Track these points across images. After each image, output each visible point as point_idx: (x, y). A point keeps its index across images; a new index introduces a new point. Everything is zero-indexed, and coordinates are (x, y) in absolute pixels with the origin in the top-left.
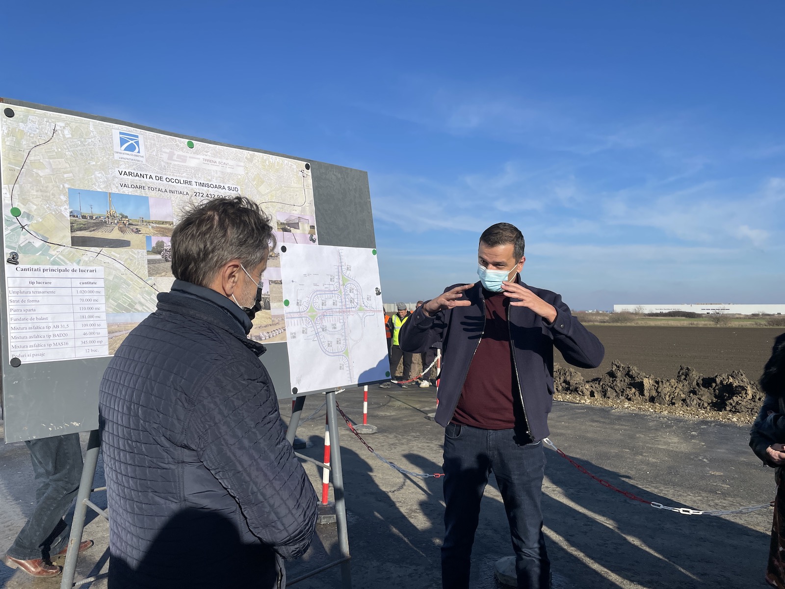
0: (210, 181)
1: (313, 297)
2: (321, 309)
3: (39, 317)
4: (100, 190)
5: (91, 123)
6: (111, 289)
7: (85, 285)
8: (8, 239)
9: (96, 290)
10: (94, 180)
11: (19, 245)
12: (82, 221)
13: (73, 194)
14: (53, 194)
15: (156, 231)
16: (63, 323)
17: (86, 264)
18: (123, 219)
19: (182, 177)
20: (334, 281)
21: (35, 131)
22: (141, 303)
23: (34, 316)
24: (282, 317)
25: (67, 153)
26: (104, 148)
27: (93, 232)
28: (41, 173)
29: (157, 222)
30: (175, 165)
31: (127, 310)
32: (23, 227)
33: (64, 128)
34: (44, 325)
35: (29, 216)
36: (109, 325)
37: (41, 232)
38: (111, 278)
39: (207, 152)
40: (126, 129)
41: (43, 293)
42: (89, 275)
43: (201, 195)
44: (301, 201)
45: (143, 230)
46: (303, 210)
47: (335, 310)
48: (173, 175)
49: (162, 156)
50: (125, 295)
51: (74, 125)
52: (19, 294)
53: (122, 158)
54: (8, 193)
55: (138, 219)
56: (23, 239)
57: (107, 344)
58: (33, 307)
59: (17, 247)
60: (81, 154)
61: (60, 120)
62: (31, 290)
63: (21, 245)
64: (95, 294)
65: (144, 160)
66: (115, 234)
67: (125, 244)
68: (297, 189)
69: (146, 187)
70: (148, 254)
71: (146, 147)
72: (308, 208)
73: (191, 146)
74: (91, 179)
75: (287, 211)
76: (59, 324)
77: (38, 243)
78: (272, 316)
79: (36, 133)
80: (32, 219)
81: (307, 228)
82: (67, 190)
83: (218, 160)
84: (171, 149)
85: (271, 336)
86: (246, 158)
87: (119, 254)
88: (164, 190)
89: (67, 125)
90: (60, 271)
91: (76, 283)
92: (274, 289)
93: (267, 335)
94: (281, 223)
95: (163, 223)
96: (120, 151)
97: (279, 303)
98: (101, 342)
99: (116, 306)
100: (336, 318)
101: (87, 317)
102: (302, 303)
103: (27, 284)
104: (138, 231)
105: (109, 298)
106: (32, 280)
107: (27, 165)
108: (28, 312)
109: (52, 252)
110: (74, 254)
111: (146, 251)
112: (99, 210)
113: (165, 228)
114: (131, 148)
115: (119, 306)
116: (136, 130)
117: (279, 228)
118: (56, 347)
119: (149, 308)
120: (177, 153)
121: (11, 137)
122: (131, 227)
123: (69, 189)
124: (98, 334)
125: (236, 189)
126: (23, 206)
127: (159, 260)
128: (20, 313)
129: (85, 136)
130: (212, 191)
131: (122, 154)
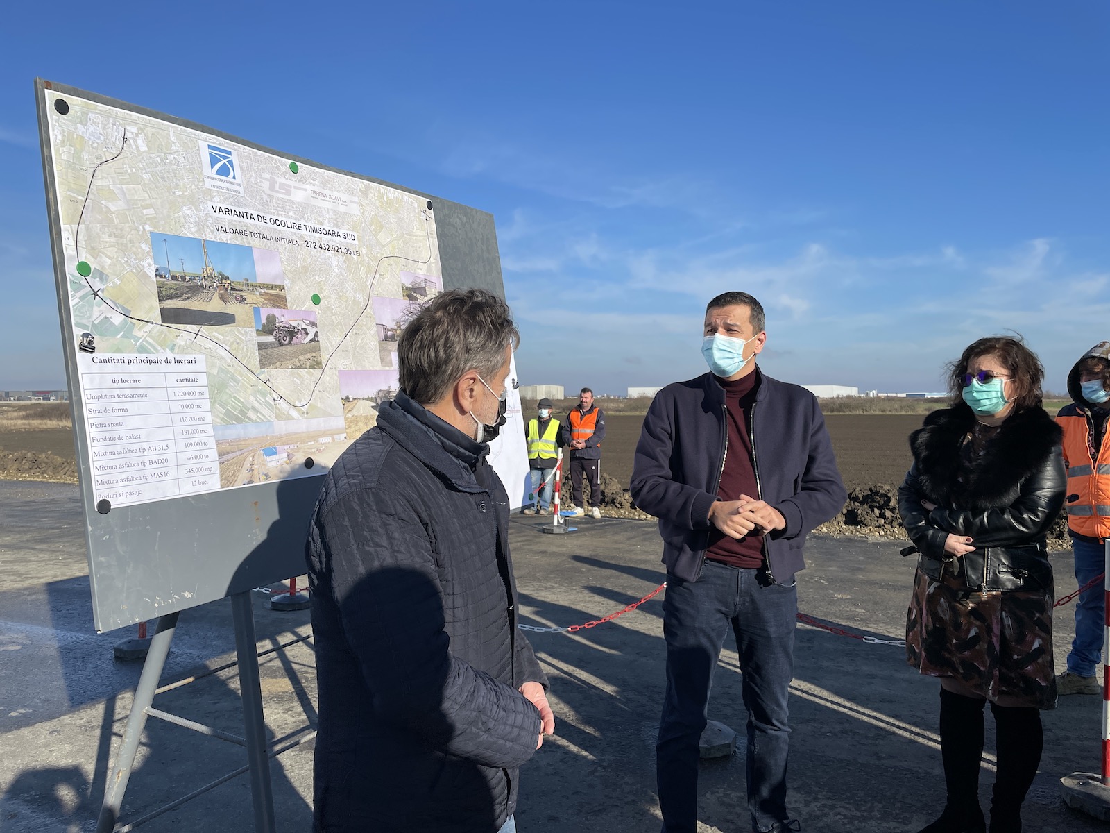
0: (322, 224)
3: (129, 434)
4: (192, 237)
5: (170, 128)
6: (217, 388)
7: (183, 384)
8: (77, 313)
9: (197, 390)
10: (182, 219)
11: (93, 322)
12: (172, 283)
13: (159, 240)
14: (131, 241)
15: (265, 299)
16: (161, 443)
17: (183, 350)
18: (223, 281)
19: (289, 217)
21: (99, 138)
22: (254, 409)
23: (123, 434)
25: (144, 176)
26: (190, 169)
27: (187, 301)
28: (113, 208)
29: (265, 286)
30: (278, 199)
31: (239, 420)
32: (95, 293)
33: (137, 135)
34: (137, 447)
35: (102, 276)
36: (219, 444)
37: (120, 302)
38: (215, 372)
39: (314, 180)
40: (215, 141)
41: (132, 396)
42: (187, 367)
43: (313, 245)
44: (425, 255)
45: (250, 298)
48: (278, 215)
49: (263, 185)
50: (235, 397)
51: (149, 131)
52: (101, 400)
53: (214, 186)
54: (71, 239)
55: (242, 281)
56: (98, 312)
57: (218, 471)
58: (120, 420)
59: (90, 324)
60: (163, 178)
61: (129, 122)
62: (116, 392)
63: (96, 322)
64: (197, 397)
65: (241, 190)
66: (214, 305)
67: (228, 319)
68: (421, 238)
69: (248, 232)
70: (258, 335)
72: (433, 265)
73: (294, 169)
74: (178, 218)
75: (412, 270)
76: (156, 444)
77: (118, 319)
79: (99, 141)
80: (107, 280)
82: (149, 235)
83: (327, 192)
84: (272, 174)
86: (360, 190)
87: (222, 335)
88: (269, 237)
89: (141, 130)
90: (150, 361)
91: (172, 380)
94: (408, 289)
95: (272, 287)
96: (211, 175)
98: (210, 469)
99: (225, 414)
101: (190, 432)
103: (109, 384)
104: (242, 300)
105: (215, 402)
106: (117, 377)
107: (93, 194)
108: (115, 428)
109: (137, 333)
110: (166, 335)
111: (255, 330)
112: (192, 268)
113: (275, 296)
114: (224, 171)
115: (228, 413)
116: (228, 143)
117: (405, 294)
118: (154, 479)
119: (265, 416)
120: (278, 180)
121: (68, 147)
122: (235, 293)
123: (151, 233)
124: (207, 457)
125: (352, 237)
126: (92, 260)
127: (271, 343)
128: (104, 429)
129: (165, 150)
130: (326, 239)
131: (214, 180)
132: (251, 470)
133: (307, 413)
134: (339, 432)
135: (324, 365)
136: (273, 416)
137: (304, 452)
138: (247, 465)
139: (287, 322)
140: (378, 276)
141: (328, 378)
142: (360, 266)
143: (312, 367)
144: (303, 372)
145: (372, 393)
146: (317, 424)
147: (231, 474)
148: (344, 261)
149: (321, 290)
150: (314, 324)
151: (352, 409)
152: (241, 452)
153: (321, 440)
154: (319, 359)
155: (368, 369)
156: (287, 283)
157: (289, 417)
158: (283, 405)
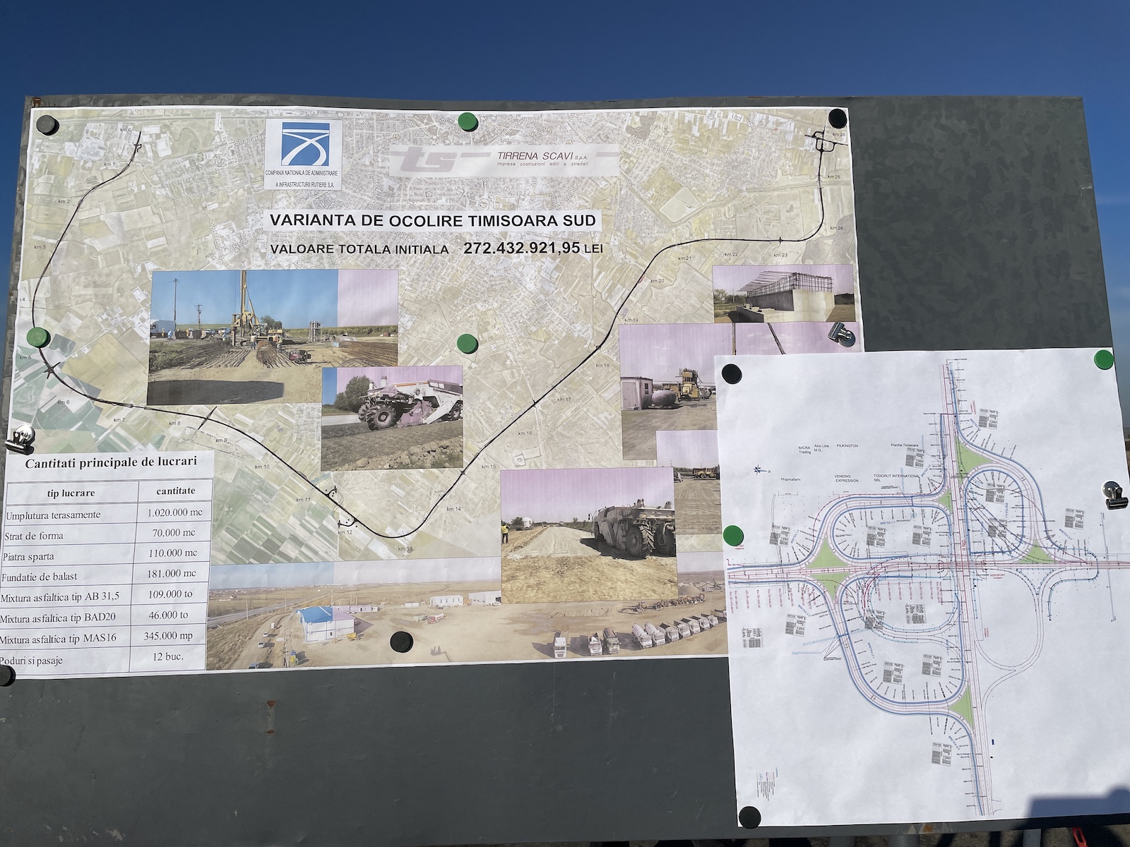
0: (513, 207)
1: (830, 519)
2: (863, 554)
3: (60, 572)
4: (223, 268)
5: (217, 114)
6: (228, 504)
7: (168, 497)
8: (19, 399)
9: (190, 507)
10: (211, 245)
11: (39, 410)
12: (177, 343)
13: (164, 283)
14: (119, 290)
15: (350, 353)
16: (108, 589)
17: (177, 445)
18: (270, 332)
19: (436, 208)
20: (920, 464)
21: (97, 154)
22: (295, 540)
23: (50, 571)
24: (715, 581)
25: (157, 192)
26: (240, 166)
27: (197, 369)
28: (99, 246)
29: (356, 330)
30: (420, 181)
31: (262, 558)
32: (50, 370)
33: (158, 136)
34: (69, 592)
35: (65, 344)
36: (213, 594)
37: (85, 378)
38: (229, 477)
39: (512, 133)
40: (298, 114)
41: (74, 516)
42: (180, 471)
43: (482, 248)
44: (805, 223)
45: (319, 353)
46: (813, 251)
47: (921, 560)
48: (412, 208)
49: (386, 164)
50: (260, 519)
51: (178, 127)
52: (24, 521)
53: (281, 185)
54: (27, 299)
55: (306, 326)
56: (48, 394)
57: (204, 641)
58: (50, 550)
59: (34, 413)
60: (190, 190)
61: (149, 121)
62: (49, 510)
63: (43, 411)
64: (190, 517)
65: (336, 181)
66: (249, 370)
67: (270, 391)
68: (795, 191)
69: (337, 247)
70: (324, 413)
71: (346, 147)
72: (830, 242)
73: (470, 126)
74: (205, 244)
75: (755, 260)
76: (100, 590)
77: (76, 403)
78: (679, 575)
79: (96, 159)
80: (72, 348)
81: (824, 303)
82: (150, 276)
83: (541, 149)
84: (415, 142)
85: (675, 636)
86: (629, 129)
87: (253, 417)
88: (380, 249)
89: (166, 128)
90: (116, 464)
91: (149, 492)
92: (691, 495)
93: (660, 633)
94: (730, 299)
95: (370, 331)
96: (281, 169)
97: (708, 537)
98: (189, 636)
99: (237, 547)
100: (926, 587)
101: (163, 573)
102: (790, 537)
103: (43, 497)
104: (304, 358)
105: (220, 526)
106: (55, 488)
107: (74, 233)
108: (38, 562)
109: (104, 422)
110: (150, 423)
111: (319, 406)
112: (214, 316)
113: (374, 345)
114: (308, 157)
115: (242, 546)
116: (325, 112)
117: (721, 312)
118: (89, 644)
119: (316, 553)
120: (428, 150)
121: (46, 175)
122: (290, 349)
123: (154, 273)
124: (182, 616)
125: (588, 220)
126: (54, 323)
127: (352, 426)
128: (21, 563)
129: (201, 148)
130: (515, 234)
131: (285, 175)
132: (269, 645)
133: (410, 550)
134: (482, 587)
135: (466, 461)
136: (335, 553)
137: (393, 620)
138: (261, 634)
139: (392, 389)
140: (645, 283)
141: (473, 485)
142: (596, 271)
143: (438, 465)
144: (415, 474)
145: (587, 509)
146: (431, 569)
147: (227, 648)
148: (557, 268)
149: (483, 327)
150: (456, 389)
151: (526, 544)
152: (256, 611)
153: (437, 600)
154: (459, 449)
155: (583, 466)
156: (405, 322)
157: (368, 556)
158: (357, 533)
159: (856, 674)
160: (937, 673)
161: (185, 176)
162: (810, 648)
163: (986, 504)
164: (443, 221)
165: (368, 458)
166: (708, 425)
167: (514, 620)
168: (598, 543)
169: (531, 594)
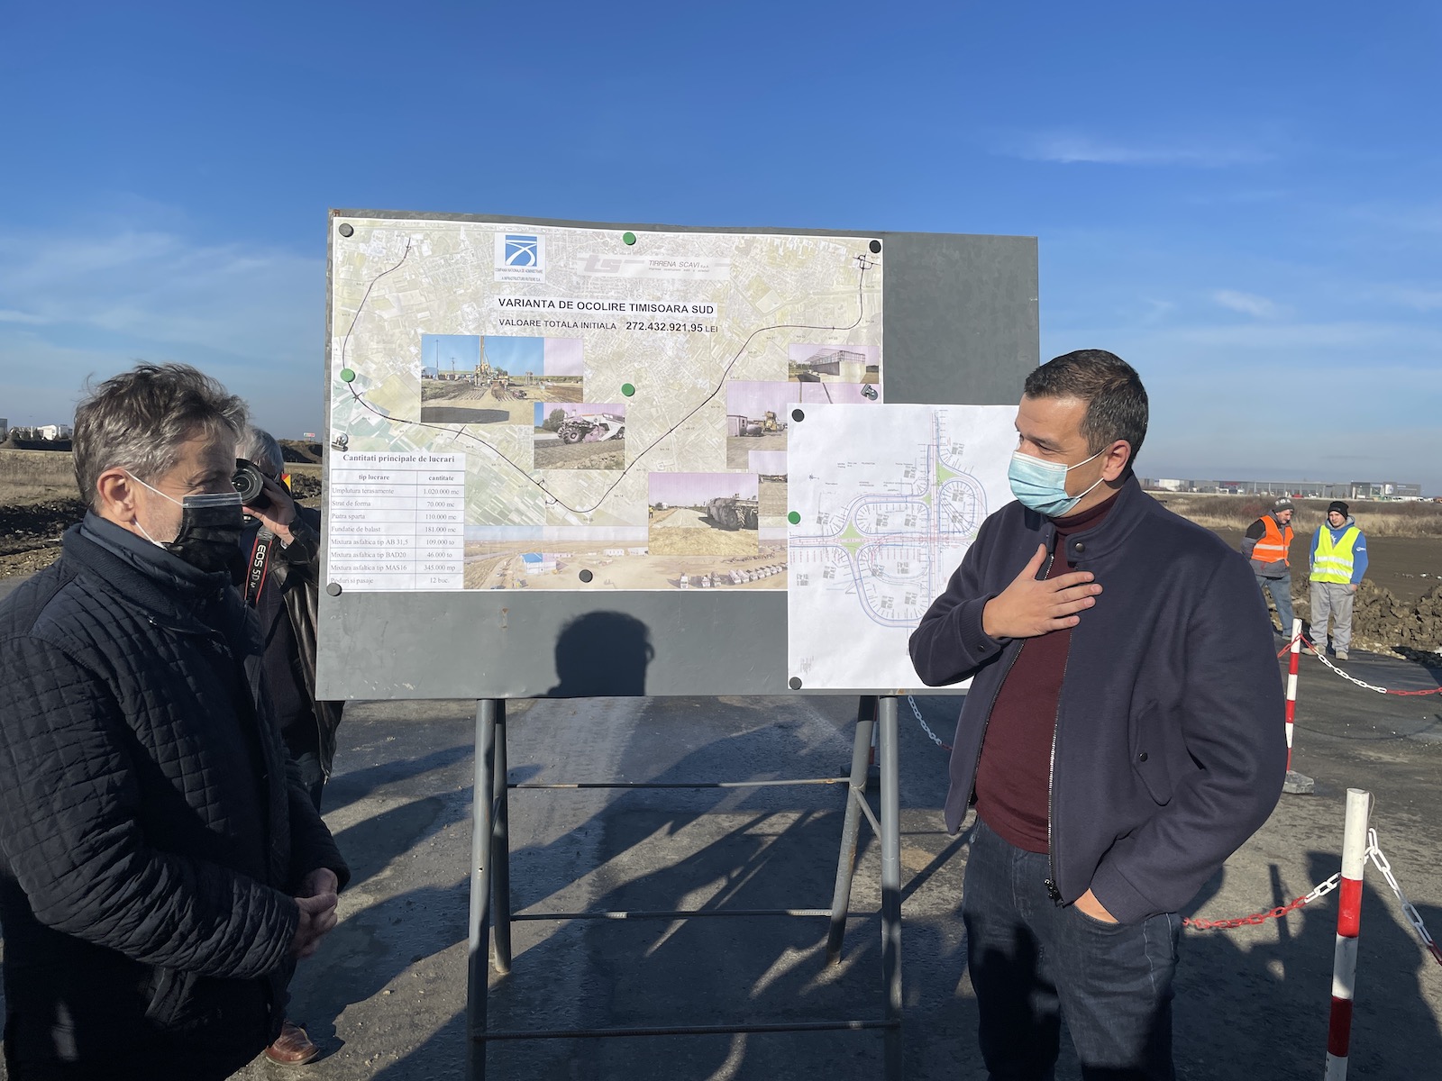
1: (855, 509)
2: (873, 531)
3: (369, 526)
4: (468, 334)
5: (462, 227)
6: (475, 487)
7: (436, 482)
8: (336, 415)
9: (451, 488)
10: (460, 318)
11: (350, 423)
12: (439, 383)
13: (430, 342)
14: (400, 346)
15: (552, 393)
16: (401, 538)
17: (441, 449)
18: (500, 377)
19: (608, 298)
20: (913, 477)
21: (381, 252)
22: (518, 511)
23: (362, 526)
24: (782, 546)
25: (423, 281)
26: (478, 265)
27: (452, 400)
28: (386, 316)
29: (556, 378)
30: (597, 279)
31: (497, 522)
32: (356, 397)
33: (422, 242)
34: (375, 539)
35: (365, 381)
36: (467, 544)
37: (379, 403)
38: (475, 471)
39: (659, 247)
40: (516, 229)
41: (377, 492)
42: (444, 465)
43: (638, 326)
44: (850, 317)
45: (532, 393)
46: (854, 337)
47: (909, 535)
48: (592, 297)
49: (575, 266)
50: (496, 498)
51: (436, 235)
52: (345, 494)
53: (506, 278)
54: (339, 349)
55: (524, 375)
56: (357, 412)
57: (462, 572)
58: (362, 512)
59: (347, 425)
60: (445, 280)
61: (415, 230)
62: (361, 488)
63: (353, 423)
64: (450, 495)
65: (542, 277)
66: (486, 402)
67: (499, 416)
68: (844, 296)
69: (542, 322)
70: (535, 432)
71: (548, 254)
72: (865, 330)
73: (631, 241)
74: (456, 317)
75: (816, 341)
76: (395, 538)
77: (375, 420)
78: (759, 541)
79: (381, 255)
80: (370, 383)
81: (860, 371)
82: (420, 337)
83: (678, 260)
84: (594, 251)
85: (755, 578)
86: (737, 248)
87: (490, 433)
88: (571, 324)
89: (427, 236)
90: (402, 460)
91: (424, 478)
92: (769, 492)
93: (746, 576)
94: (799, 366)
95: (565, 380)
96: (503, 268)
97: (779, 518)
98: (453, 568)
99: (481, 514)
100: (911, 552)
101: (435, 529)
102: (829, 520)
103: (355, 478)
104: (522, 395)
105: (470, 501)
106: (364, 473)
107: (368, 306)
108: (355, 520)
109: (393, 432)
110: (423, 434)
111: (533, 427)
112: (463, 366)
113: (568, 389)
114: (523, 260)
115: (485, 514)
116: (534, 229)
117: (793, 374)
118: (389, 571)
119: (532, 520)
120: (602, 257)
121: (349, 266)
122: (513, 389)
123: (423, 335)
124: (449, 556)
125: (708, 310)
126: (357, 366)
127: (556, 441)
128: (343, 520)
129: (451, 251)
130: (660, 317)
131: (507, 272)
132: (503, 575)
133: (591, 520)
134: (637, 544)
135: (627, 466)
136: (544, 521)
137: (580, 563)
138: (498, 569)
139: (578, 418)
140: (745, 353)
141: (631, 481)
142: (712, 344)
143: (608, 468)
144: (594, 473)
145: (704, 499)
146: (604, 533)
147: (477, 576)
148: (687, 341)
149: (638, 379)
150: (621, 419)
151: (664, 519)
152: (494, 555)
153: (608, 552)
154: (622, 458)
155: (701, 471)
156: (588, 374)
157: (565, 523)
158: (558, 508)
159: (865, 603)
160: (914, 603)
161: (442, 270)
162: (839, 586)
163: (952, 502)
164: (612, 306)
165: (565, 460)
166: (782, 448)
167: (656, 565)
168: (709, 520)
169: (667, 549)
